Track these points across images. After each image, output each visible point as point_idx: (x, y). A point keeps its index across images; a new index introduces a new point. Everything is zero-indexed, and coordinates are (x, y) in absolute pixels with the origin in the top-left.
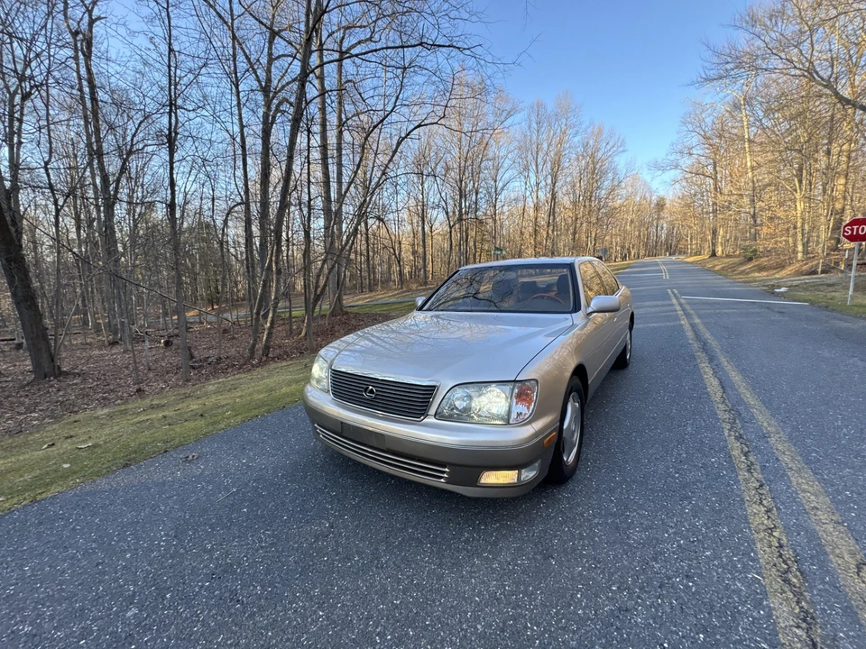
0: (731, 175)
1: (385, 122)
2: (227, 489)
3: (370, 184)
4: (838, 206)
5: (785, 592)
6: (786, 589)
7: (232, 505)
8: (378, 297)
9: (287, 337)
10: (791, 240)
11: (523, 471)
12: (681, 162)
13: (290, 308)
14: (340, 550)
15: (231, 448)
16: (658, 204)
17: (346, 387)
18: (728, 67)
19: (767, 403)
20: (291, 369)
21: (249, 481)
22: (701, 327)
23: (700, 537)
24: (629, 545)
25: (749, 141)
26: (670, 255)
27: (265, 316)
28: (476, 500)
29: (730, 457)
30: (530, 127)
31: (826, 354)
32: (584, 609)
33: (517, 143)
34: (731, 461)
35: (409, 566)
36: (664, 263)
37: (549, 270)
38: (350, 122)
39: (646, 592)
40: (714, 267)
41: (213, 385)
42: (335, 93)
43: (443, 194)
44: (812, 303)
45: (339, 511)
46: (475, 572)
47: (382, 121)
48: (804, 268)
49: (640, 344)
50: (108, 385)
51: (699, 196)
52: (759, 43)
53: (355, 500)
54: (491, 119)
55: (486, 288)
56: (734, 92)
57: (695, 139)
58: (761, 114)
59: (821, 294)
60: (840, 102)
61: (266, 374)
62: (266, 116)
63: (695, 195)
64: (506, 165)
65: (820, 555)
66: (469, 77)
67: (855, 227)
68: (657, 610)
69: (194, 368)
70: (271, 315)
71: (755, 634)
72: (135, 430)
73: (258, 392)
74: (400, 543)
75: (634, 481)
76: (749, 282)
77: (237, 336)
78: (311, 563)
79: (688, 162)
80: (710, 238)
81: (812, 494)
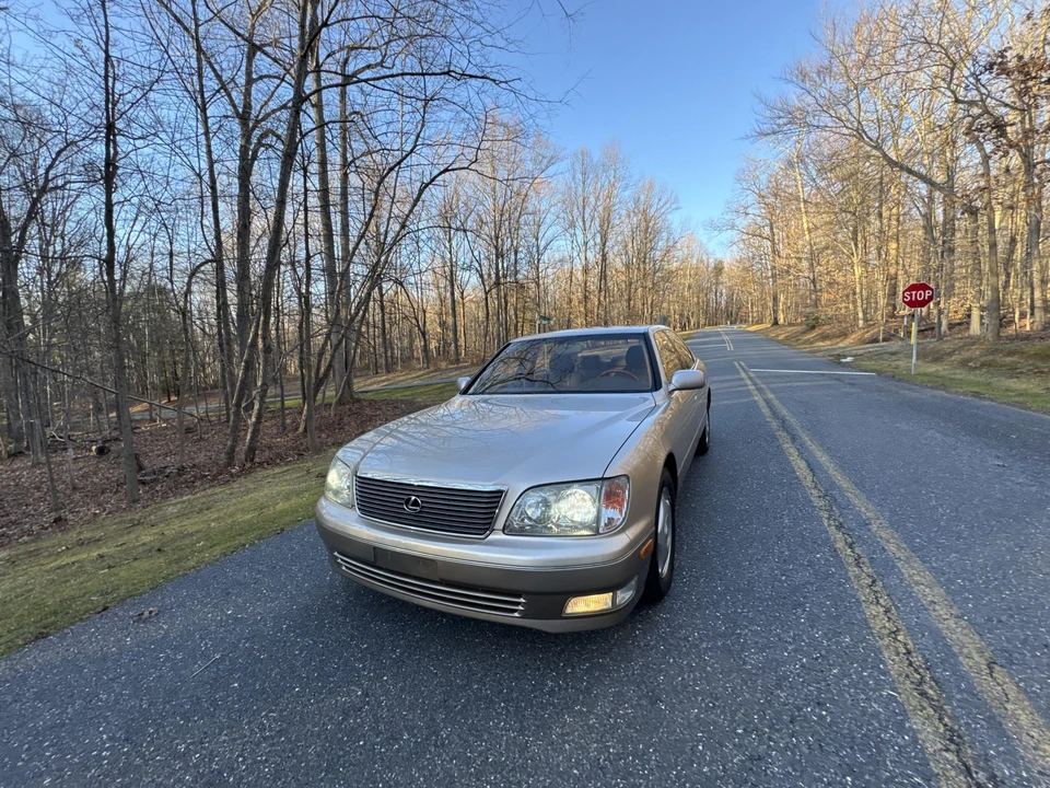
0: (788, 237)
1: (402, 165)
2: (205, 656)
3: (385, 239)
4: (892, 271)
5: (925, 708)
6: (925, 705)
7: (215, 679)
8: (397, 379)
9: (278, 435)
10: (851, 306)
11: (619, 592)
12: (737, 222)
13: (282, 396)
14: (382, 727)
15: (208, 595)
16: (715, 268)
17: (377, 499)
18: (781, 121)
19: (860, 485)
20: (288, 477)
21: (239, 641)
22: (776, 402)
23: (823, 652)
24: (748, 672)
25: (805, 202)
26: (731, 323)
27: (250, 407)
29: (835, 551)
30: (574, 178)
31: (903, 426)
32: (709, 765)
33: (560, 196)
34: (837, 555)
35: (479, 737)
36: (727, 333)
38: (358, 163)
39: (777, 731)
40: (777, 336)
41: (175, 505)
42: (337, 126)
43: (476, 253)
44: (879, 373)
45: (374, 670)
46: (568, 734)
47: (399, 163)
48: (867, 335)
49: (718, 426)
50: (8, 515)
51: (757, 259)
52: (809, 99)
53: (395, 651)
54: (530, 166)
56: (788, 148)
57: (751, 198)
58: (814, 173)
59: (886, 363)
60: (889, 164)
61: (251, 486)
62: (244, 149)
63: (753, 258)
64: (548, 221)
65: (950, 658)
66: (504, 116)
67: (914, 293)
68: (794, 753)
69: (143, 483)
70: (256, 407)
71: (906, 767)
72: (54, 580)
73: (243, 511)
74: (464, 707)
75: (739, 590)
76: (814, 352)
77: (206, 436)
78: (341, 753)
79: (745, 223)
80: (771, 304)
81: (926, 587)
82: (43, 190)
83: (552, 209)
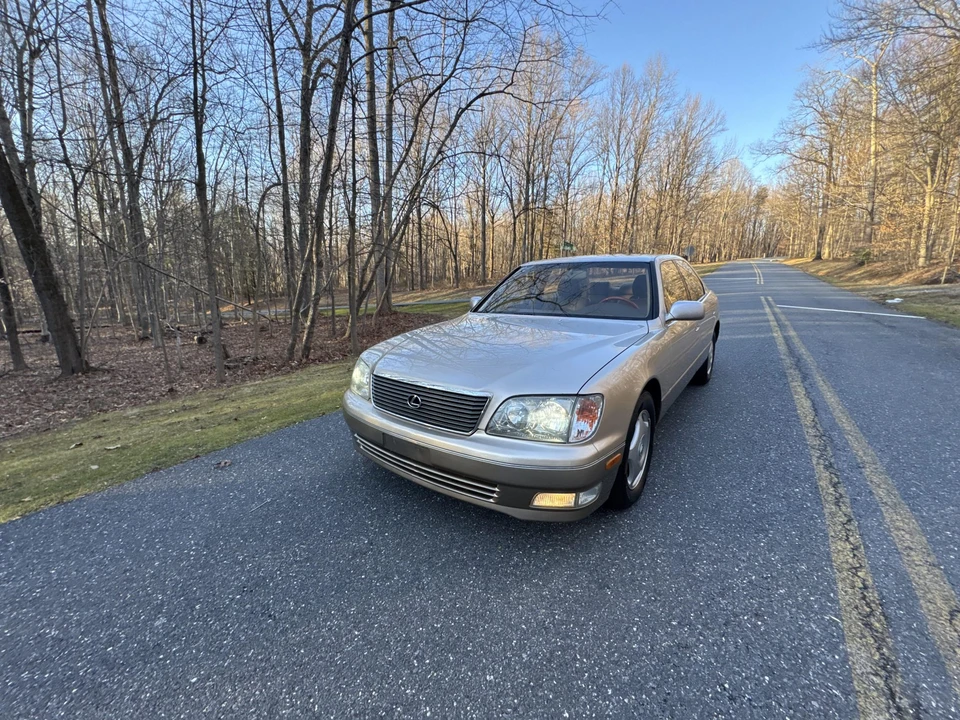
0: (849, 163)
1: (443, 90)
2: (260, 499)
3: (424, 165)
5: (865, 637)
6: (867, 634)
7: (266, 516)
8: (430, 296)
9: (329, 338)
10: (913, 242)
11: (581, 494)
12: (790, 145)
13: (333, 305)
14: (379, 568)
15: (266, 455)
16: (758, 196)
17: (390, 395)
18: (861, 24)
19: (865, 429)
20: (333, 373)
21: (284, 492)
22: (796, 341)
23: (775, 574)
24: (694, 578)
25: (877, 120)
26: (767, 256)
27: (305, 314)
28: (527, 524)
29: (816, 488)
30: (612, 98)
31: (940, 376)
32: (639, 643)
33: (596, 119)
34: (817, 492)
35: (452, 589)
36: (760, 266)
37: (625, 270)
38: (402, 89)
39: (709, 629)
40: (817, 271)
41: (250, 387)
42: (385, 52)
43: (508, 179)
44: (930, 317)
45: (380, 527)
46: (523, 599)
47: (439, 88)
48: (925, 276)
49: (724, 357)
50: (139, 383)
51: (808, 187)
53: (396, 516)
54: (567, 87)
55: (551, 290)
57: (811, 117)
58: (895, 86)
59: (942, 307)
61: (305, 377)
62: (306, 79)
63: (803, 186)
64: (582, 145)
65: (909, 597)
66: (544, 34)
68: (720, 649)
69: (229, 368)
70: (311, 313)
71: (827, 679)
72: (165, 433)
73: (298, 396)
74: (444, 564)
75: (705, 510)
76: (858, 290)
77: (275, 335)
78: (348, 581)
79: (799, 145)
80: (816, 237)
81: (907, 533)
82: (153, 122)
83: (587, 133)
